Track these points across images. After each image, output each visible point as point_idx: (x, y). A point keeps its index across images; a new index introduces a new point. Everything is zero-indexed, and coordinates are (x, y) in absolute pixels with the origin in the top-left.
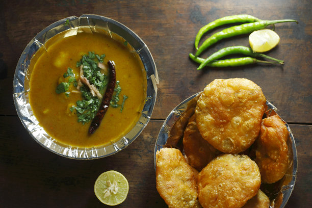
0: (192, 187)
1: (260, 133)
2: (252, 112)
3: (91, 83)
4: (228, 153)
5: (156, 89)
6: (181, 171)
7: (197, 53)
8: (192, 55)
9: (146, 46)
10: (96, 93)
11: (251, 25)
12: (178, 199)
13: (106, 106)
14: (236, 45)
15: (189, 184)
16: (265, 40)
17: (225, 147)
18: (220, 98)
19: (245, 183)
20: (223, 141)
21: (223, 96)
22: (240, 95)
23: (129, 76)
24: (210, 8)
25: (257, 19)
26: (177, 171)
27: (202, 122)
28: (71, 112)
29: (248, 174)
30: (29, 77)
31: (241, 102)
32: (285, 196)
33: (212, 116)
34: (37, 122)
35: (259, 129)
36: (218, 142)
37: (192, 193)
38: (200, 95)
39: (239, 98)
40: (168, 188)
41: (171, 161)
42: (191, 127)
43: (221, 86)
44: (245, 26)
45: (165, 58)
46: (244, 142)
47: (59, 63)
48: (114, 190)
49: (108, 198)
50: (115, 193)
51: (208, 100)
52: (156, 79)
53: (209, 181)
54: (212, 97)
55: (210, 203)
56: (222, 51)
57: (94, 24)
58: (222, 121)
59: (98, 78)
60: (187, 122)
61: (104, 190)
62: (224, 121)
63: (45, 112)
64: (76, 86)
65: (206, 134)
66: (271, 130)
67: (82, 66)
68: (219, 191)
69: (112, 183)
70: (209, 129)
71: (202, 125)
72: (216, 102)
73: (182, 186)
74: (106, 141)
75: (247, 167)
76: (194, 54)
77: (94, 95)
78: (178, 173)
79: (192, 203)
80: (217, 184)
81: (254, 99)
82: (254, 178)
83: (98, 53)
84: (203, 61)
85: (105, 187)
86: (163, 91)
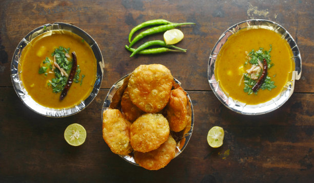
0: (126, 135)
1: (170, 100)
2: (164, 87)
3: (61, 67)
4: (149, 113)
5: (103, 71)
6: (119, 124)
7: (130, 45)
8: (127, 46)
9: (96, 43)
10: (64, 74)
11: (164, 26)
12: (117, 144)
13: (70, 82)
14: (156, 40)
15: (124, 133)
16: (174, 37)
17: (146, 109)
18: (143, 78)
19: (159, 133)
20: (146, 106)
21: (145, 77)
22: (156, 76)
23: (86, 62)
24: (139, 15)
25: (169, 22)
26: (116, 125)
27: (132, 93)
28: (48, 86)
29: (161, 128)
30: (21, 64)
31: (157, 80)
32: (186, 139)
33: (139, 89)
34: (27, 93)
35: (169, 97)
36: (142, 106)
37: (126, 139)
38: (131, 75)
39: (156, 78)
40: (110, 137)
41: (112, 119)
42: (126, 95)
43: (145, 70)
44: (161, 27)
45: (110, 48)
46: (160, 106)
47: (40, 53)
48: (77, 136)
49: (73, 141)
50: (77, 138)
51: (136, 79)
52: (102, 65)
53: (136, 131)
54: (138, 77)
55: (137, 146)
56: (147, 44)
57: (62, 28)
58: (145, 92)
59: (65, 63)
60: (124, 92)
61: (70, 136)
62: (146, 92)
63: (32, 86)
64: (51, 69)
65: (135, 101)
66: (176, 99)
67: (55, 56)
68: (142, 138)
69: (75, 131)
70: (137, 98)
71: (132, 95)
72: (141, 80)
73: (119, 135)
74: (72, 105)
75: (160, 123)
76: (128, 46)
77: (63, 75)
78: (117, 126)
79: (126, 145)
80: (141, 134)
81: (166, 78)
82: (165, 130)
83: (66, 47)
84: (135, 50)
85: (71, 134)
86: (109, 70)
